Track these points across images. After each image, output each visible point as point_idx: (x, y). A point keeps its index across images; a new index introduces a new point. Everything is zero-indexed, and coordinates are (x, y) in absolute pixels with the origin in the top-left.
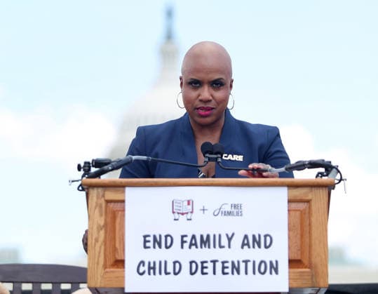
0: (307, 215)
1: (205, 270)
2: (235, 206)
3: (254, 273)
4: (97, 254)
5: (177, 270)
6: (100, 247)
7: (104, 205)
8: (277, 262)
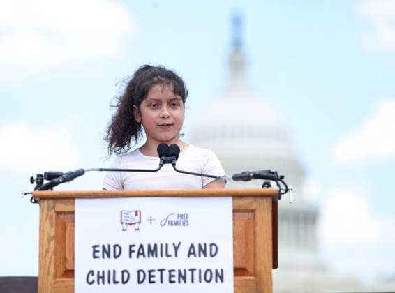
0: (251, 225)
1: (153, 279)
2: (182, 216)
3: (200, 281)
4: (48, 264)
5: (125, 279)
6: (51, 258)
7: (54, 216)
8: (222, 270)
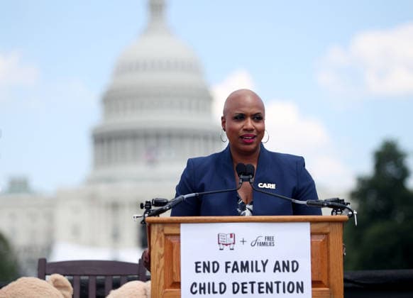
0: (326, 245)
1: (245, 290)
2: (268, 238)
3: (284, 292)
4: (158, 278)
5: (223, 290)
6: (161, 272)
7: (163, 238)
